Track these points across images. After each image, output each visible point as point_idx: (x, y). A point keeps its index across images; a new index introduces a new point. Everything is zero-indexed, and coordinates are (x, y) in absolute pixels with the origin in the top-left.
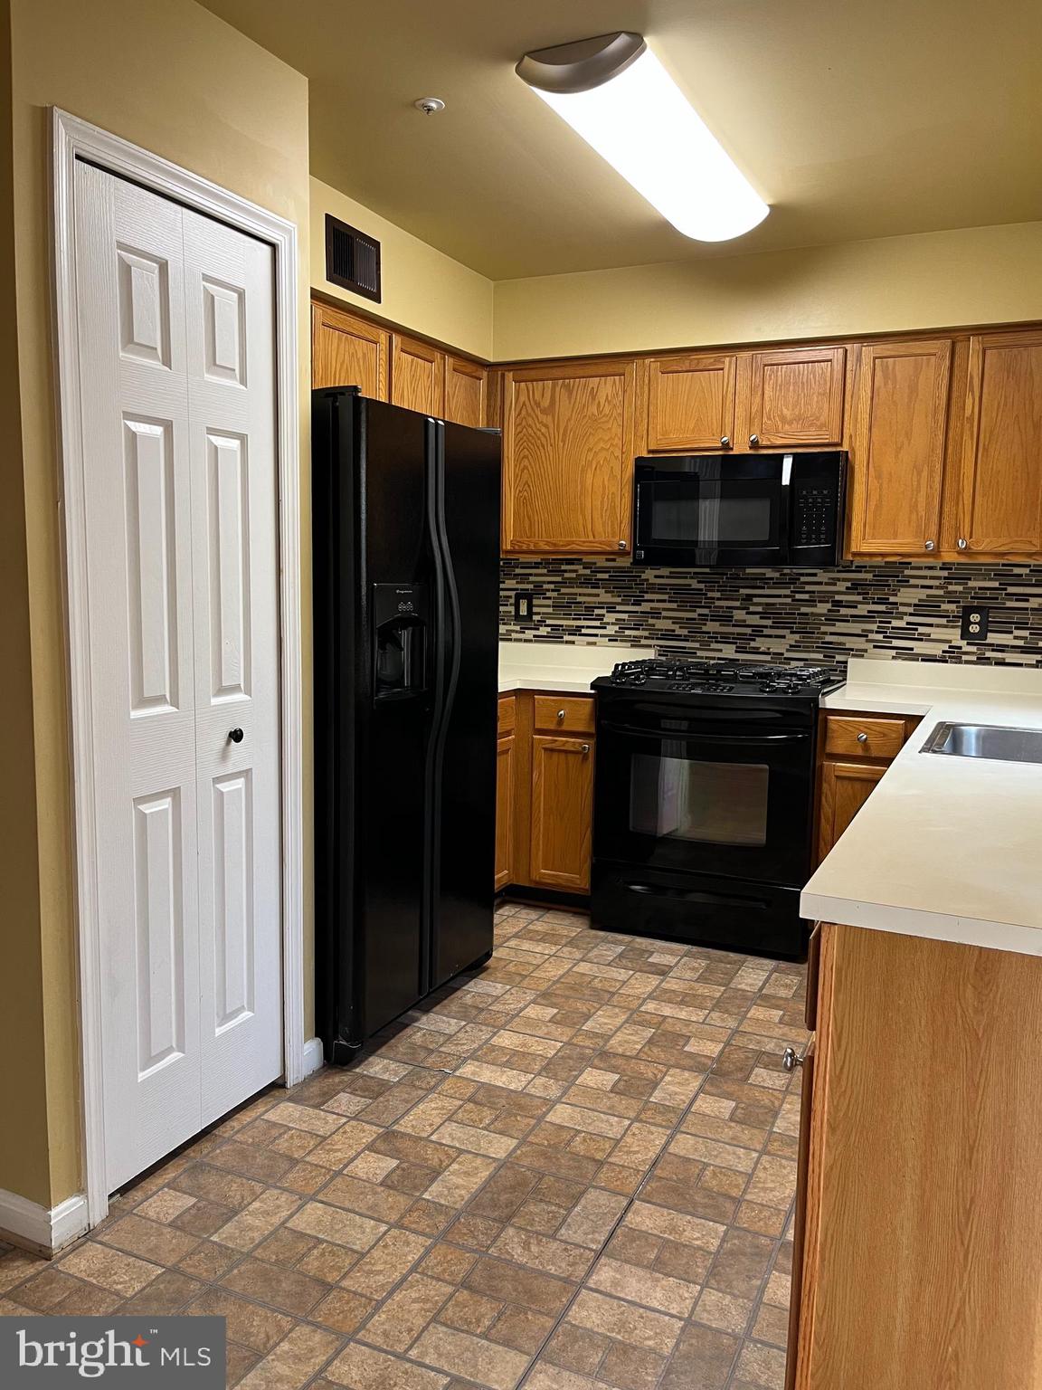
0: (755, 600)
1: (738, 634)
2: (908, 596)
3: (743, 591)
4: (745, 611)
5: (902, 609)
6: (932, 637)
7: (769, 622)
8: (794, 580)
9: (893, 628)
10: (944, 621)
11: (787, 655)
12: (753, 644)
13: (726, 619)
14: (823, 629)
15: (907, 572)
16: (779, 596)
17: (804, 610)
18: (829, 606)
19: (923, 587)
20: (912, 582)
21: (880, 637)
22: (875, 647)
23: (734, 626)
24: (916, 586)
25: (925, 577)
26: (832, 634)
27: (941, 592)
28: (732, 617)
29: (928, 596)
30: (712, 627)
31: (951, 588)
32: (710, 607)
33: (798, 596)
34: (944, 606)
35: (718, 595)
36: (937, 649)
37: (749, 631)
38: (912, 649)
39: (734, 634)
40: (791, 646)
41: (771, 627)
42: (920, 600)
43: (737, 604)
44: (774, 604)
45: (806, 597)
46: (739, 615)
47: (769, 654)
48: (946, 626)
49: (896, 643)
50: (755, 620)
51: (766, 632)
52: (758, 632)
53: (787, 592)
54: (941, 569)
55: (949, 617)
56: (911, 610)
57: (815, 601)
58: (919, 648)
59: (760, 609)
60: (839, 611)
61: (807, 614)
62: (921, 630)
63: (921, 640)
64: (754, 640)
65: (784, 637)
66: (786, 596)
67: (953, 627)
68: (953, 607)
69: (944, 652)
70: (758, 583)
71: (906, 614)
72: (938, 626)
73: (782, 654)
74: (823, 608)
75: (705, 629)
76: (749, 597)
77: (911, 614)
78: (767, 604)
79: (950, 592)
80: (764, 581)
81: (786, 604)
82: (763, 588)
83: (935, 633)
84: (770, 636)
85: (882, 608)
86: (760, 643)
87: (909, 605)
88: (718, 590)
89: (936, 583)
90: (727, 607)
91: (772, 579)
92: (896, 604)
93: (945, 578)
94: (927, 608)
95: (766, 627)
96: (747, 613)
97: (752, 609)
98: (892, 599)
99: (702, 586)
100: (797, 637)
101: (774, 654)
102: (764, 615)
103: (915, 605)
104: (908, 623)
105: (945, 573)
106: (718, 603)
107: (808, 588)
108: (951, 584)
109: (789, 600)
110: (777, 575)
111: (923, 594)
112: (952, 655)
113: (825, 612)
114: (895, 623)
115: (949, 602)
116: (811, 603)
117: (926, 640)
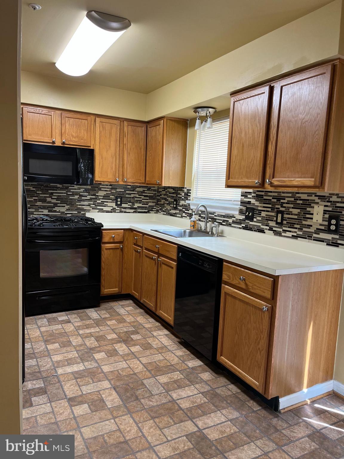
0: (54, 194)
1: (49, 206)
2: (101, 193)
3: (50, 191)
4: (51, 198)
5: (100, 197)
6: (108, 205)
7: (59, 202)
8: (67, 188)
9: (97, 203)
10: (111, 201)
11: (66, 212)
12: (54, 209)
13: (44, 201)
14: (77, 204)
15: (100, 186)
16: (62, 193)
17: (71, 197)
18: (78, 196)
19: (105, 191)
20: (102, 189)
21: (94, 206)
22: (93, 209)
23: (47, 203)
24: (103, 191)
25: (105, 188)
26: (80, 205)
27: (110, 192)
28: (46, 200)
29: (107, 193)
30: (39, 203)
31: (112, 191)
32: (38, 197)
33: (69, 193)
34: (111, 197)
35: (41, 192)
36: (109, 209)
37: (52, 205)
38: (103, 209)
39: (47, 206)
40: (67, 209)
41: (60, 203)
42: (104, 195)
43: (48, 196)
44: (60, 196)
45: (71, 193)
46: (49, 199)
47: (60, 212)
48: (111, 202)
49: (98, 207)
50: (54, 201)
51: (58, 205)
52: (56, 205)
53: (65, 192)
54: (110, 186)
55: (112, 199)
56: (102, 197)
57: (74, 195)
58: (105, 209)
59: (56, 197)
60: (81, 198)
61: (72, 199)
62: (105, 203)
63: (105, 206)
64: (55, 208)
65: (64, 206)
66: (64, 193)
67: (113, 202)
68: (113, 197)
69: (111, 210)
70: (55, 189)
71: (101, 199)
72: (110, 202)
73: (64, 212)
74: (76, 197)
75: (36, 204)
76: (52, 193)
77: (102, 199)
78: (58, 196)
79: (112, 192)
80: (57, 188)
81: (65, 196)
82: (57, 190)
83: (109, 204)
84: (60, 206)
85: (94, 197)
86: (57, 209)
87: (101, 196)
88: (41, 191)
89: (108, 190)
90: (44, 197)
91: (60, 187)
92: (98, 196)
93: (111, 188)
94: (106, 197)
95: (58, 203)
96: (52, 199)
97: (53, 197)
98: (97, 194)
99: (34, 189)
100: (69, 206)
101: (62, 212)
102: (57, 199)
103: (103, 196)
104: (101, 202)
105: (111, 187)
106: (41, 195)
107: (72, 190)
108: (112, 190)
109: (65, 194)
110: (61, 186)
111: (105, 193)
112: (113, 211)
113: (77, 198)
114: (98, 201)
115: (112, 195)
116: (73, 195)
117: (107, 206)
